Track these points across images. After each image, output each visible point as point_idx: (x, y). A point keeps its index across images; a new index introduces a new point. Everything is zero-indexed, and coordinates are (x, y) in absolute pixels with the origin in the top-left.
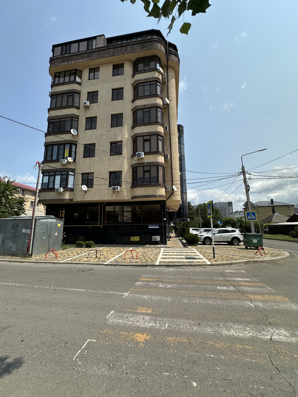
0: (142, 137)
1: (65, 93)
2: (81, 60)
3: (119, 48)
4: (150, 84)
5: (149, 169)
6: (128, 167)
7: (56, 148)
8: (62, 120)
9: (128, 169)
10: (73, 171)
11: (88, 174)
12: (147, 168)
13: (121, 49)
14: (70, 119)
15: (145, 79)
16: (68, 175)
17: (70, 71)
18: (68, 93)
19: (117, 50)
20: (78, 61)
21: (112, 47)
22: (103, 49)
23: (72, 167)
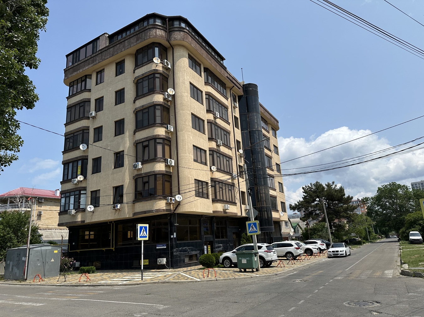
0: (141, 144)
1: (77, 104)
2: (87, 67)
3: (118, 46)
4: (149, 79)
5: (147, 180)
6: (130, 179)
7: (71, 165)
8: (75, 134)
9: (129, 182)
10: (85, 189)
11: (96, 191)
12: (146, 180)
13: (120, 46)
14: (81, 132)
15: (143, 75)
16: (80, 194)
17: (81, 78)
18: (79, 104)
19: (116, 48)
20: (85, 69)
21: (112, 46)
22: (104, 50)
23: (83, 185)
